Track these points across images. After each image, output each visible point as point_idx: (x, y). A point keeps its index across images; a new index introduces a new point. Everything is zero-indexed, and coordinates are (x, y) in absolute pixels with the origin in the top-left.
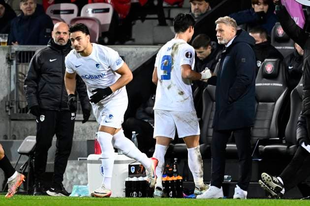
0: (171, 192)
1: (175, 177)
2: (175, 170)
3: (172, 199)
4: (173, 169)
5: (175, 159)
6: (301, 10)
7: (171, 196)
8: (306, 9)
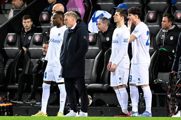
0: (6, 113)
1: (8, 103)
2: (8, 100)
3: (6, 116)
4: (7, 99)
5: (8, 93)
6: (83, 4)
7: (6, 115)
8: (86, 4)
